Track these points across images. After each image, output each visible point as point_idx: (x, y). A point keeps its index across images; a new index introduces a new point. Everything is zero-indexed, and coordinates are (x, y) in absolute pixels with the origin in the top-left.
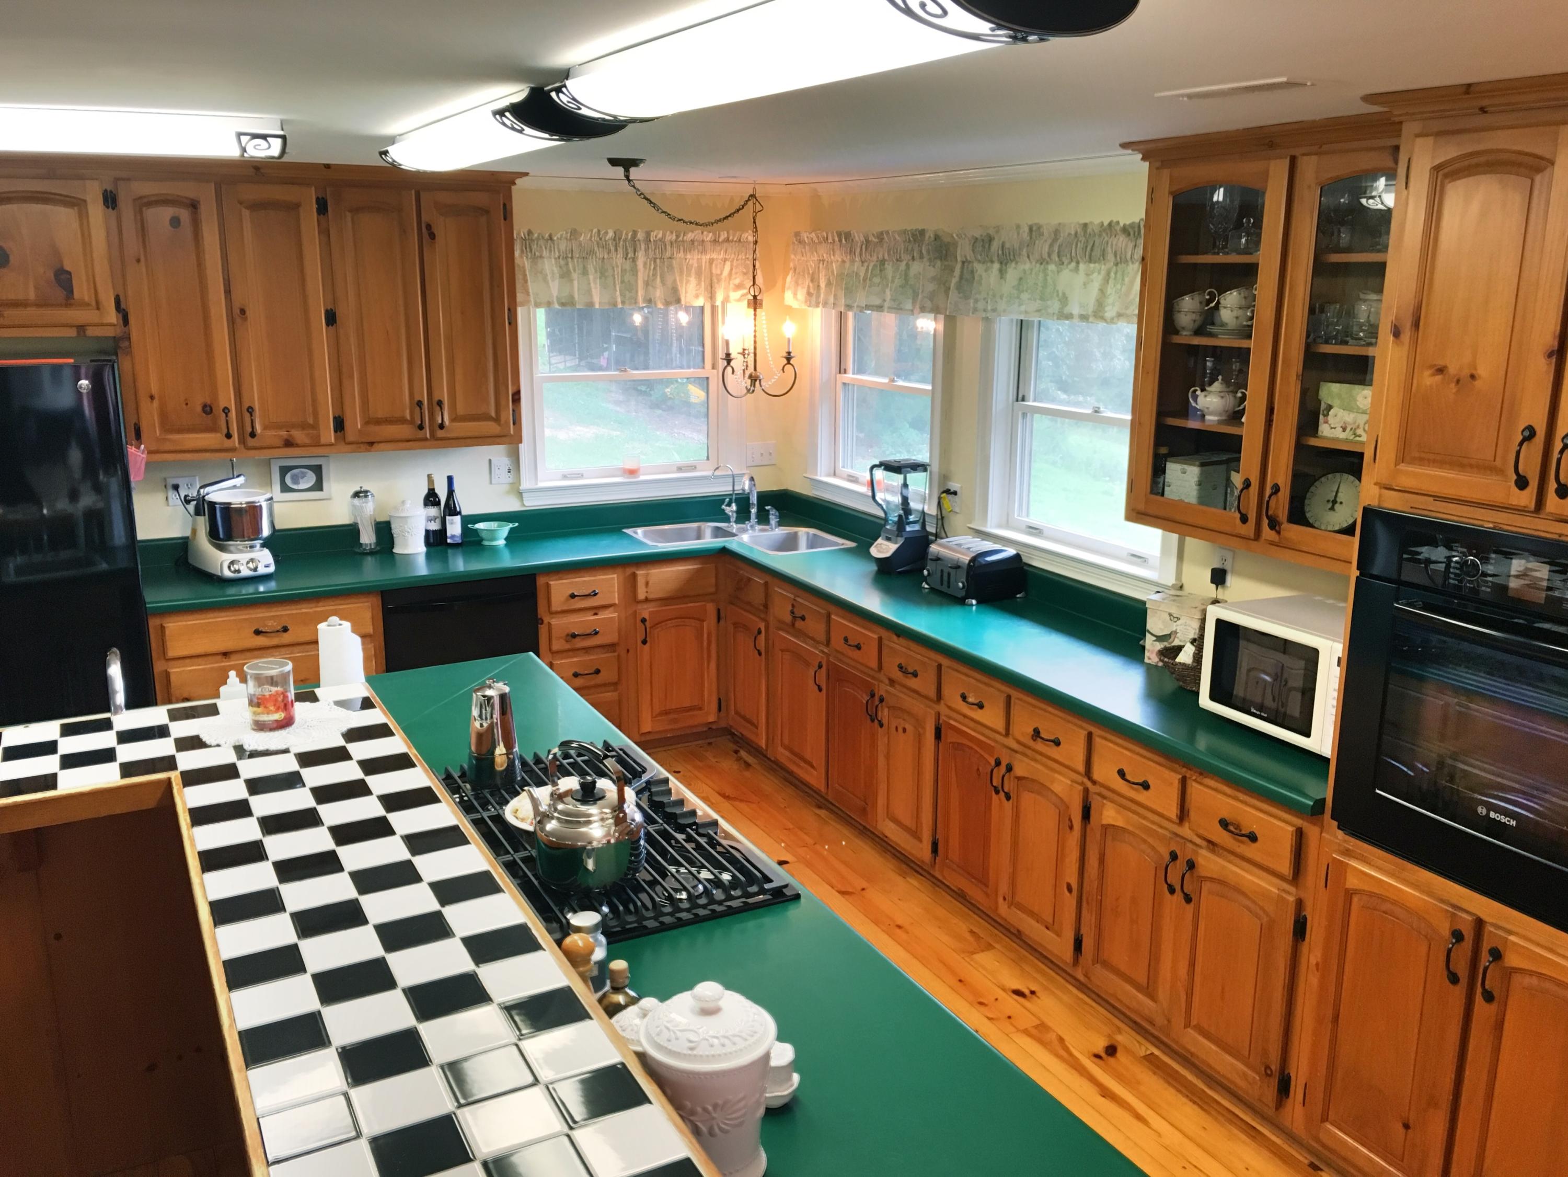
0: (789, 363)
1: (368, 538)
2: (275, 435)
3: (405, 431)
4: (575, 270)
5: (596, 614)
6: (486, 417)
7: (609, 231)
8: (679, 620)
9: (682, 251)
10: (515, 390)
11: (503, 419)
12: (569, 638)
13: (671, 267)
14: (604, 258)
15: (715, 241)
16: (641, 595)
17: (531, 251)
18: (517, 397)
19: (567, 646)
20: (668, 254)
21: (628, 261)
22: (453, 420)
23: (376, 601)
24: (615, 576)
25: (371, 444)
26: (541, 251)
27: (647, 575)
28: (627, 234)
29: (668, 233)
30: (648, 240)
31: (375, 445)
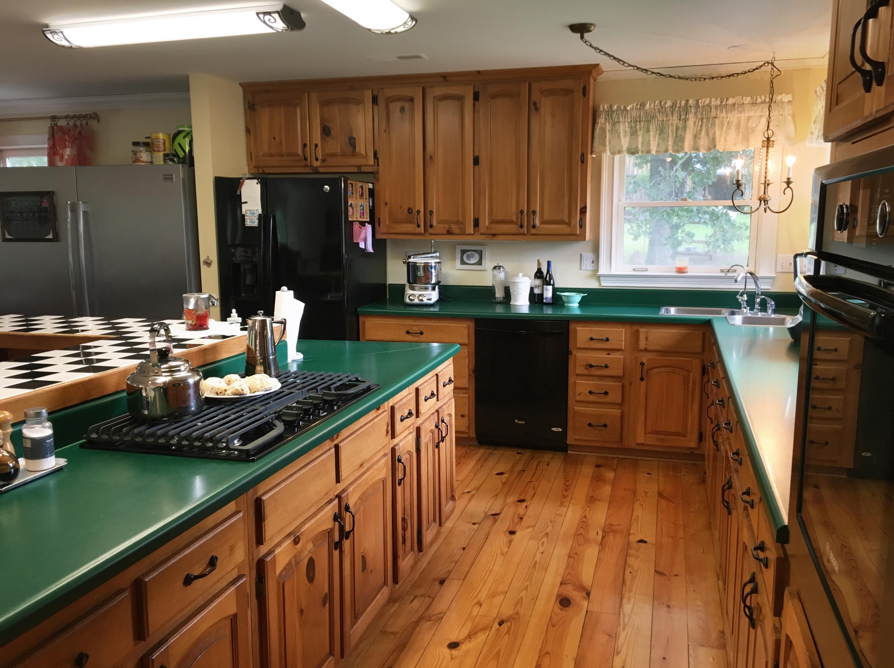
0: (788, 187)
1: (499, 294)
2: (442, 227)
3: (512, 228)
4: (640, 129)
5: (609, 354)
6: (562, 222)
7: (668, 101)
8: (670, 368)
9: (724, 112)
10: (583, 205)
11: (573, 224)
12: (588, 367)
13: (714, 124)
14: (663, 120)
15: (754, 104)
16: (642, 345)
17: (612, 119)
18: (583, 210)
19: (586, 372)
20: (713, 114)
21: (681, 121)
22: (543, 222)
23: (472, 324)
24: (624, 330)
25: (494, 235)
26: (619, 118)
27: (647, 332)
28: (680, 103)
29: (713, 99)
30: (697, 106)
31: (496, 236)
